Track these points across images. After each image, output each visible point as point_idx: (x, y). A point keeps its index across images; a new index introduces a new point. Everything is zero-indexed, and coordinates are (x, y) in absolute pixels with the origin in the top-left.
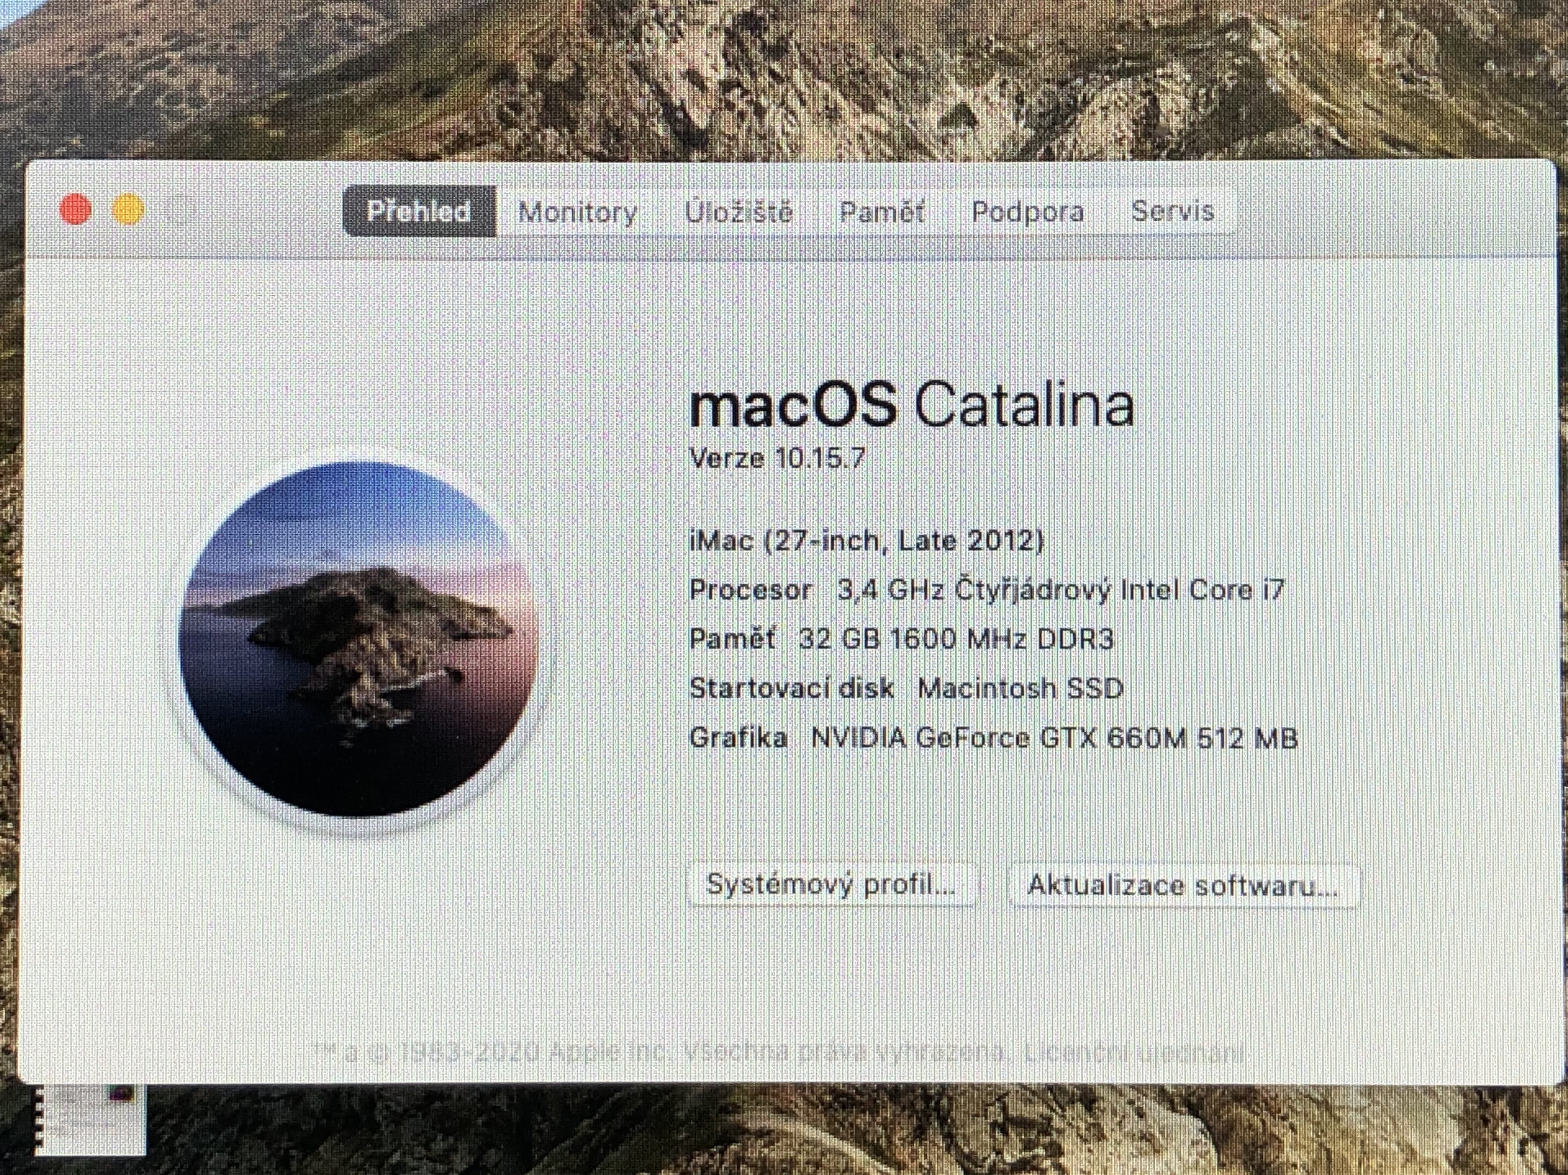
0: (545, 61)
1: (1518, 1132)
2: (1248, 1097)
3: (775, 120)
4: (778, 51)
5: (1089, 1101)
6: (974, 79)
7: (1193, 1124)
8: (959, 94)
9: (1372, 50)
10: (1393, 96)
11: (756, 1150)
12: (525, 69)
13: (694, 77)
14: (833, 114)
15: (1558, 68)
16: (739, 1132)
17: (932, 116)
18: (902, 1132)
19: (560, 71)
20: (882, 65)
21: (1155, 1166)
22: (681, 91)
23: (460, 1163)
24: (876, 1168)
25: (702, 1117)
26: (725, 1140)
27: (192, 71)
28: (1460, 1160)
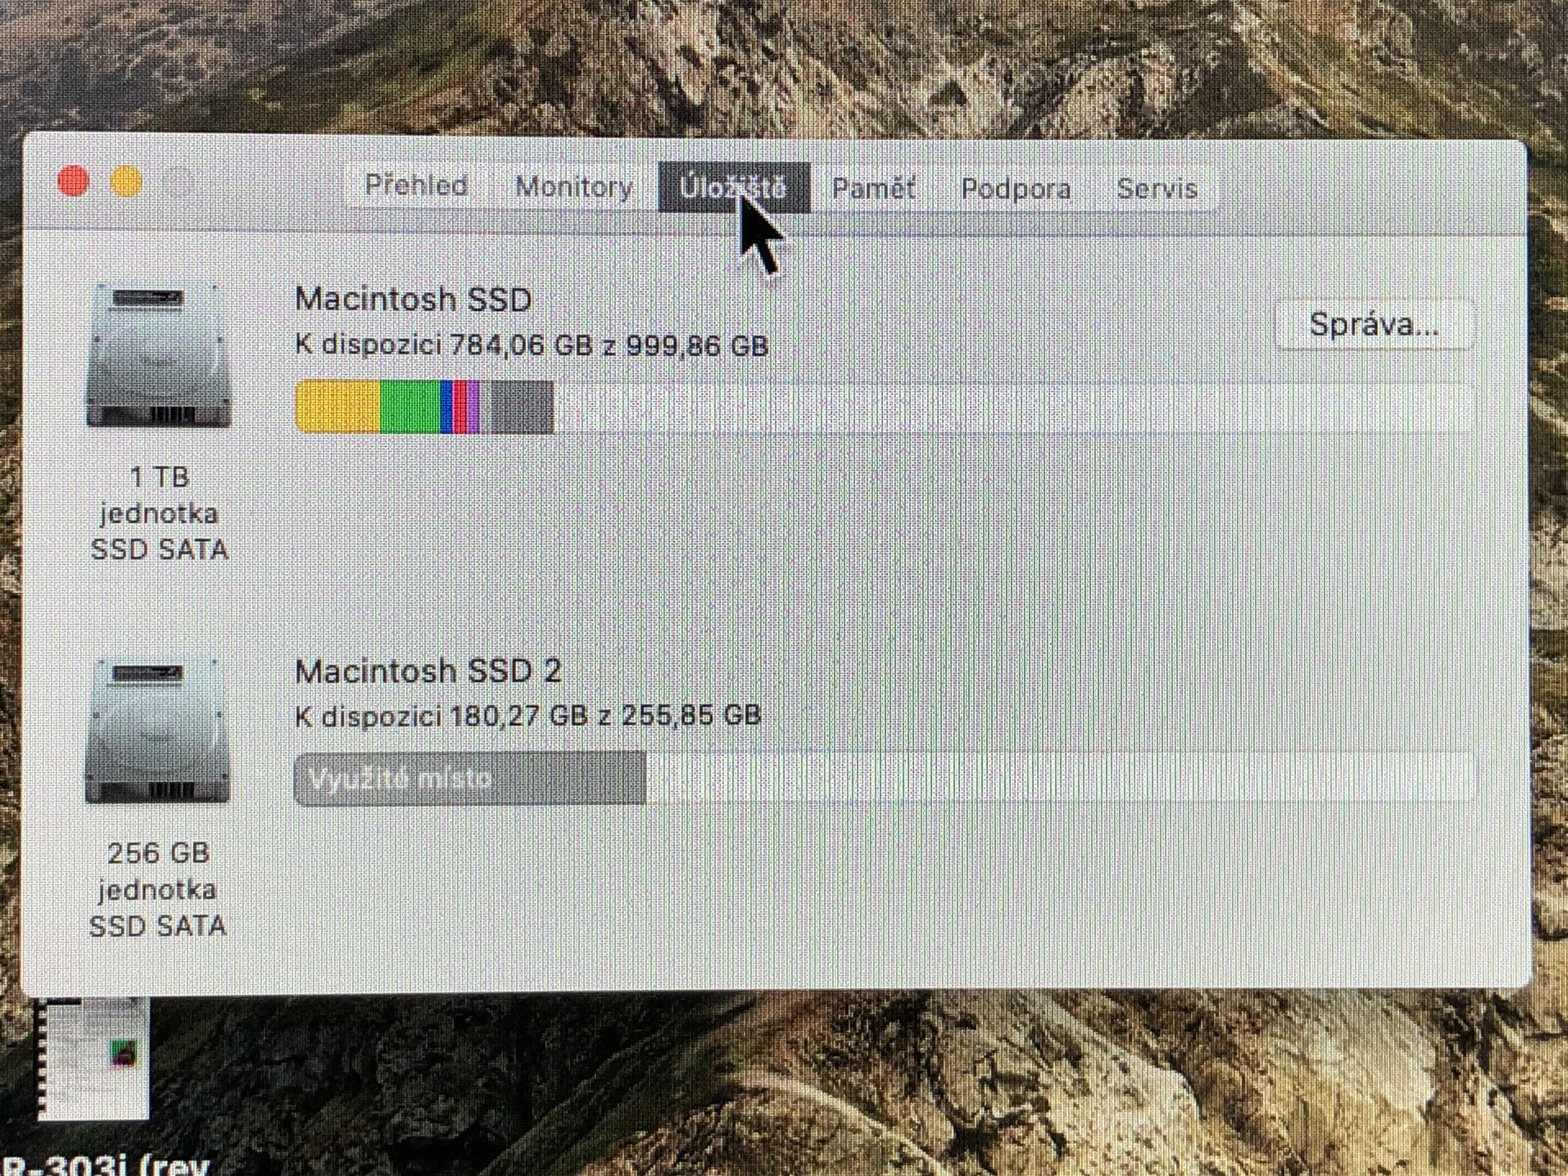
0: (541, 37)
1: (1487, 1084)
2: (1229, 1052)
3: (768, 97)
4: (771, 28)
5: (1075, 1057)
6: (964, 57)
7: (1174, 1080)
8: (949, 72)
9: (1350, 32)
10: (1369, 77)
11: (751, 1108)
12: (522, 44)
13: (688, 54)
14: (825, 91)
15: (1530, 52)
16: (736, 1090)
17: (922, 95)
18: (894, 1090)
19: (556, 47)
20: (872, 42)
21: (1138, 1120)
22: (676, 67)
23: (461, 1123)
24: (867, 1124)
25: (699, 1076)
26: (721, 1099)
27: (190, 46)
28: (1432, 1111)
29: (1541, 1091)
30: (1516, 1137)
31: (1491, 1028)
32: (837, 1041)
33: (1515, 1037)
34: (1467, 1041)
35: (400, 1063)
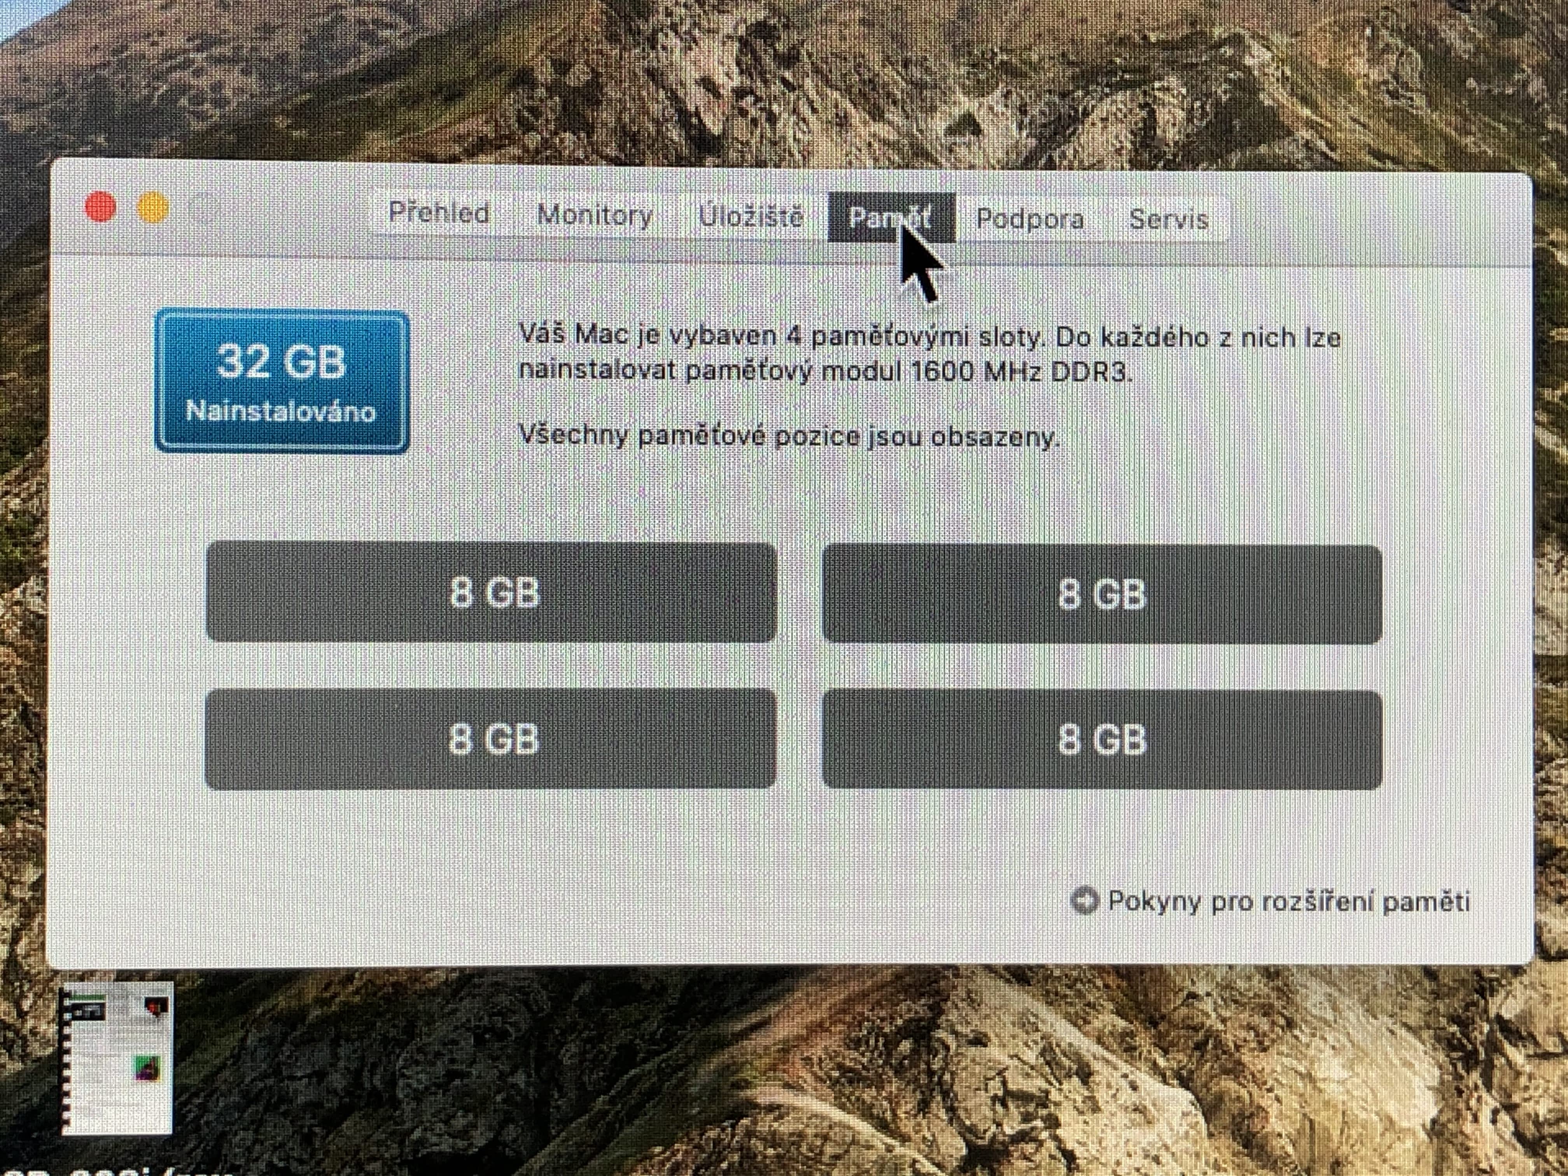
0: (562, 67)
1: (1490, 1102)
2: (1236, 1070)
3: (787, 125)
4: (790, 59)
5: (1085, 1075)
6: (980, 90)
7: (1184, 1096)
8: (965, 104)
9: (1360, 66)
10: (1379, 110)
11: (766, 1124)
12: (544, 73)
13: (708, 84)
14: (842, 122)
15: (1536, 86)
16: (752, 1105)
17: (939, 125)
18: (907, 1105)
19: (578, 76)
20: (889, 74)
21: (1147, 1137)
22: (695, 98)
23: (480, 1138)
24: (880, 1140)
25: (714, 1093)
26: (736, 1115)
27: (217, 73)
28: (1436, 1129)
29: (1543, 1109)
30: (1518, 1154)
31: (1493, 1047)
32: (851, 1058)
33: (1517, 1055)
34: (1470, 1060)
35: (419, 1078)
